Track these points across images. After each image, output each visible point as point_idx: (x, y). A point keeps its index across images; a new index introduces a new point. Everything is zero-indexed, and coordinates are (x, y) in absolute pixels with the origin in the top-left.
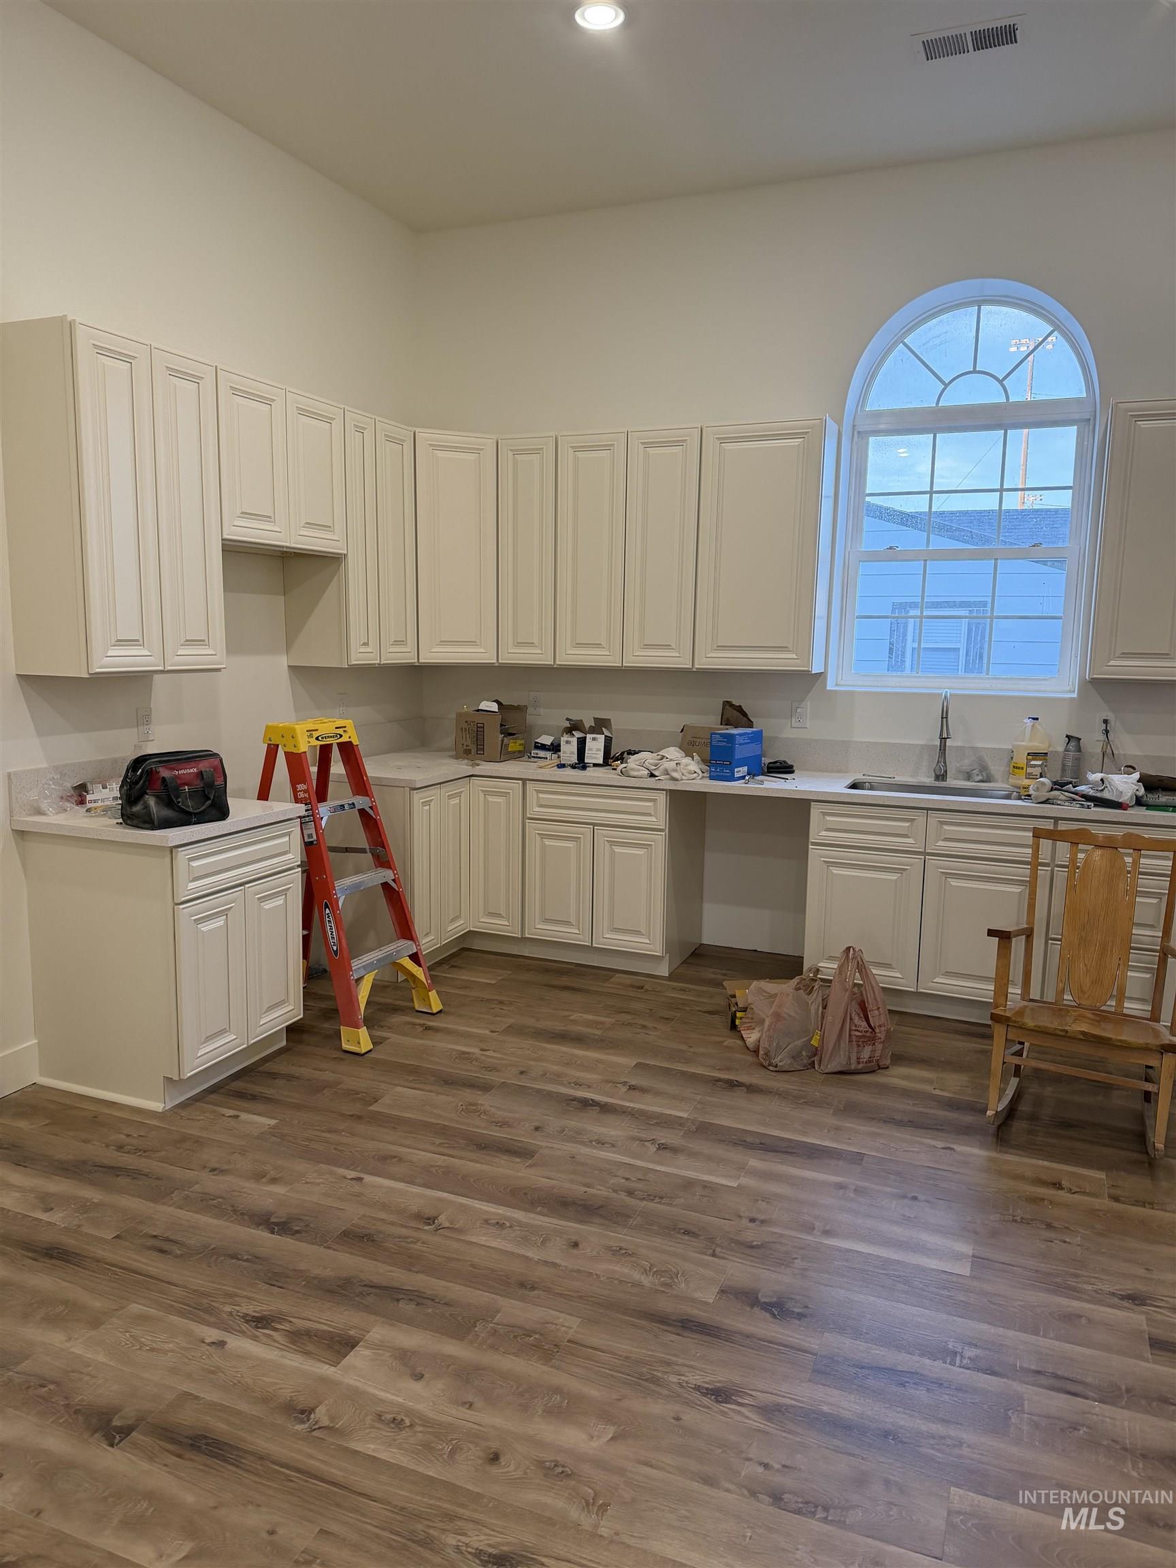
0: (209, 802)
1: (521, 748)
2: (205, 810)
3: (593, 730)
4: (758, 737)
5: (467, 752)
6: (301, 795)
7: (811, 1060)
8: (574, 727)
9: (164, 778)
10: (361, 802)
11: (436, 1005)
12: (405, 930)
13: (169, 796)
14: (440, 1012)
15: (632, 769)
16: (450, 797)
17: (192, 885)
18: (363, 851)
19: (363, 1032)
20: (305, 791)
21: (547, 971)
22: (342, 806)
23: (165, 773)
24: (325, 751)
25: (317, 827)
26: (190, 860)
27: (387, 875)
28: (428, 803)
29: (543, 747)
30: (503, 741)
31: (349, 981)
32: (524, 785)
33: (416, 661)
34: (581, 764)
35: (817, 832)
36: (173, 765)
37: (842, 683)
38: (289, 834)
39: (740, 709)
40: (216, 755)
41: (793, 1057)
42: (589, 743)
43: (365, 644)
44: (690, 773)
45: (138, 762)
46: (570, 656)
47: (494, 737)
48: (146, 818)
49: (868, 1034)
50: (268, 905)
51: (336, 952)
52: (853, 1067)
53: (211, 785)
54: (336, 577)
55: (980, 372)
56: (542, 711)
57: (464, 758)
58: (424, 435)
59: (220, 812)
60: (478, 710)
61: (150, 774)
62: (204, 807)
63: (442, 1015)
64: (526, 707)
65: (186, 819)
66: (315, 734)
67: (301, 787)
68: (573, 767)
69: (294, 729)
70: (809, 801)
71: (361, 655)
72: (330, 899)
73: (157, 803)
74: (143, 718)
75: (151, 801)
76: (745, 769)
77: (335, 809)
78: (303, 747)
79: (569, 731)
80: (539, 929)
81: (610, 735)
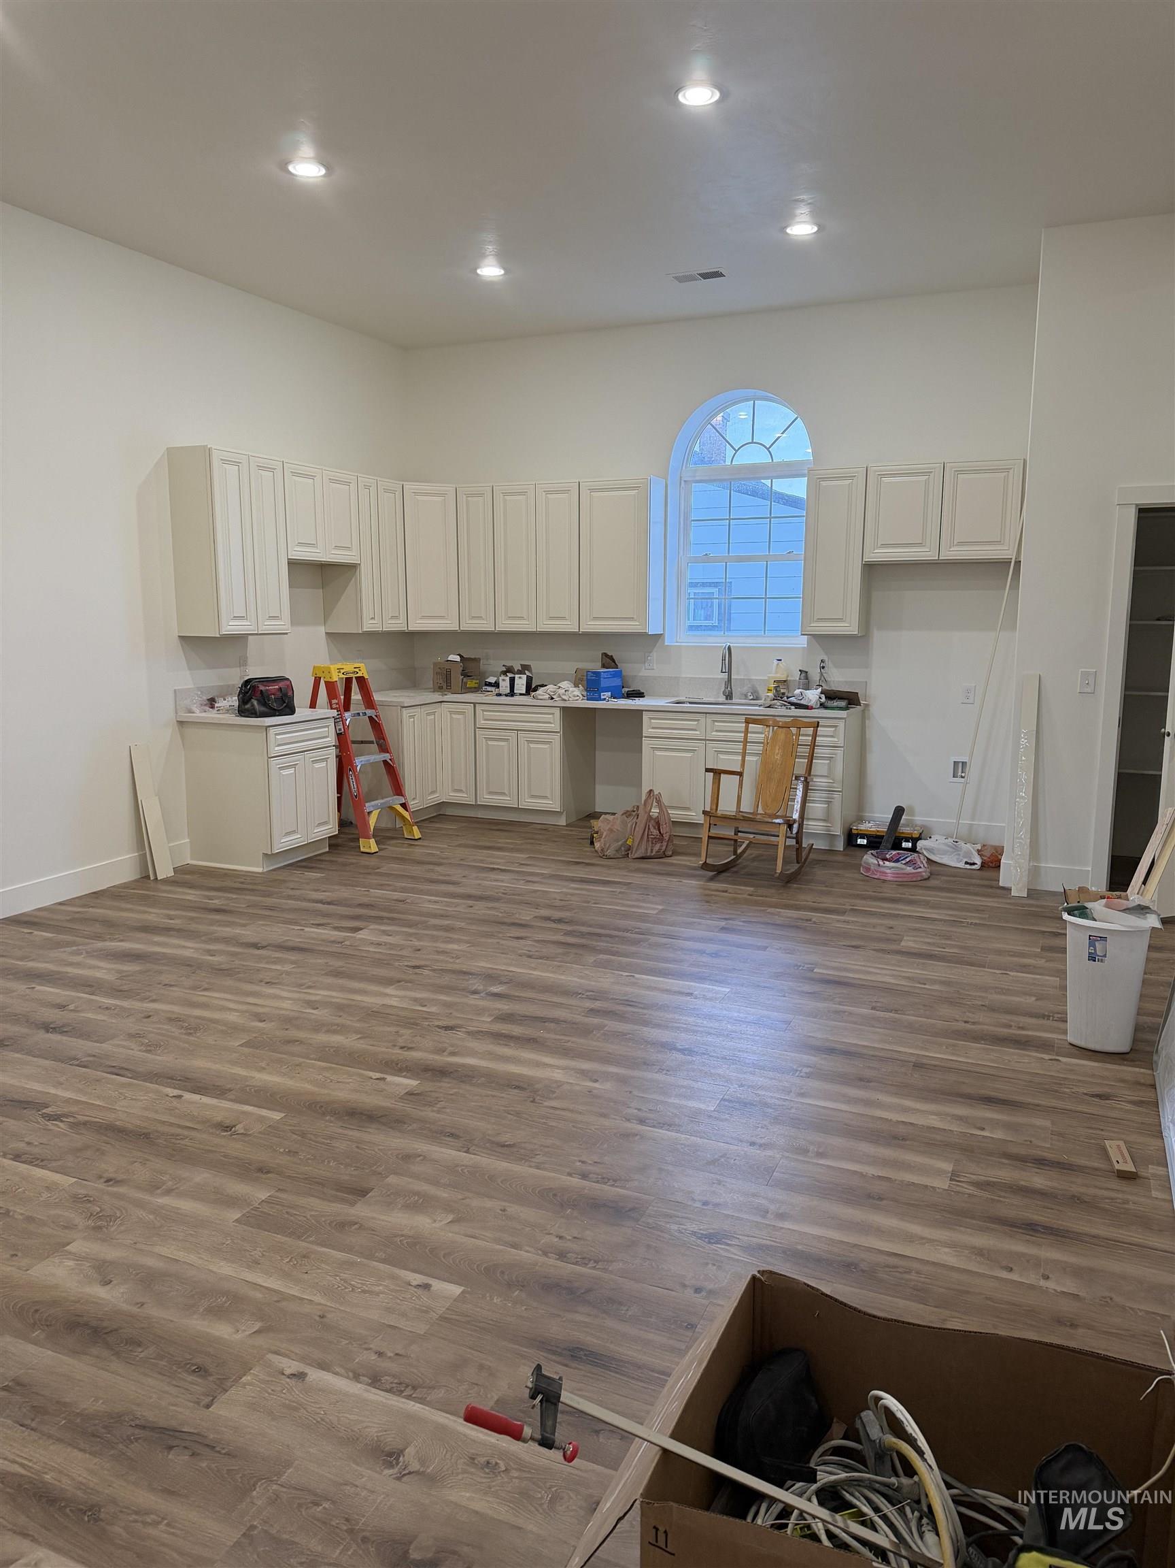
0: (285, 704)
1: (476, 685)
2: (282, 709)
3: (520, 672)
4: (619, 674)
5: (441, 688)
6: (334, 706)
7: (626, 852)
8: (509, 670)
9: (261, 690)
10: (370, 712)
11: (417, 834)
12: (398, 790)
13: (264, 699)
14: (420, 839)
15: (539, 695)
16: (428, 714)
17: (277, 748)
18: (372, 742)
19: (372, 841)
20: (337, 704)
21: (490, 823)
22: (359, 714)
23: (262, 688)
24: (348, 681)
25: (344, 724)
26: (276, 734)
27: (387, 756)
28: (413, 717)
29: (490, 684)
30: (463, 680)
31: (363, 812)
32: (475, 707)
33: (406, 629)
34: (512, 693)
35: (647, 730)
36: (265, 683)
37: (680, 641)
38: (328, 727)
39: (611, 658)
40: (288, 679)
41: (617, 851)
42: (517, 681)
43: (372, 618)
44: (574, 696)
45: (247, 682)
46: (505, 625)
47: (457, 678)
48: (253, 711)
49: (658, 837)
50: (317, 766)
51: (356, 796)
52: (648, 854)
53: (285, 695)
54: (353, 579)
55: (755, 443)
56: (492, 662)
57: (438, 692)
58: (407, 486)
59: (291, 710)
60: (448, 661)
61: (254, 688)
62: (282, 707)
63: (421, 840)
64: (480, 659)
65: (273, 713)
66: (342, 671)
67: (334, 701)
68: (506, 695)
69: (330, 668)
70: (643, 710)
71: (369, 625)
72: (352, 765)
73: (258, 704)
74: (243, 662)
75: (255, 703)
76: (610, 693)
77: (354, 715)
78: (335, 678)
79: (505, 673)
80: (486, 798)
81: (531, 675)
